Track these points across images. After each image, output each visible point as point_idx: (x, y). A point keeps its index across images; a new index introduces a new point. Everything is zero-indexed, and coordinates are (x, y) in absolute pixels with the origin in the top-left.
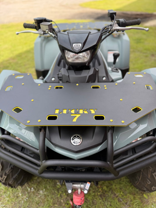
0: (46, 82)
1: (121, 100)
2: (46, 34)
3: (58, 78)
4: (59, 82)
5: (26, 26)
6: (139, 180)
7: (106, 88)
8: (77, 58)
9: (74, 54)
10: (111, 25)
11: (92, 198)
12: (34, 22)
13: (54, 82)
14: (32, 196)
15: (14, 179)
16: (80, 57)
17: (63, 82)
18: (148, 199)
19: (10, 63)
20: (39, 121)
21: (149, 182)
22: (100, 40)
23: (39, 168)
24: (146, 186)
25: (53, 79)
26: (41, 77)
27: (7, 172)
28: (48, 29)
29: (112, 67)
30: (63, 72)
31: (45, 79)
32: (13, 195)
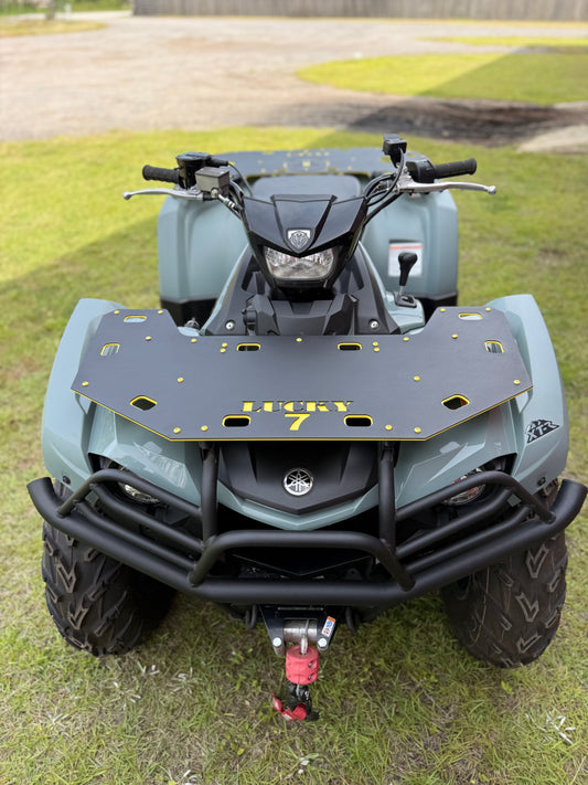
0: (208, 333)
1: (416, 378)
2: (212, 199)
3: (245, 322)
4: (247, 334)
5: (150, 174)
6: (479, 624)
7: (377, 350)
8: (299, 268)
9: (289, 257)
10: (392, 177)
11: (342, 692)
12: (177, 166)
13: (231, 333)
14: (153, 689)
15: (108, 620)
16: (307, 264)
17: (257, 335)
18: (515, 696)
19: (62, 277)
20: (204, 428)
21: (506, 625)
22: (363, 218)
23: (194, 566)
24: (500, 641)
25: (230, 326)
26: (192, 321)
27: (90, 596)
28: (217, 186)
29: (396, 293)
30: (260, 304)
31: (205, 327)
32: (93, 687)
